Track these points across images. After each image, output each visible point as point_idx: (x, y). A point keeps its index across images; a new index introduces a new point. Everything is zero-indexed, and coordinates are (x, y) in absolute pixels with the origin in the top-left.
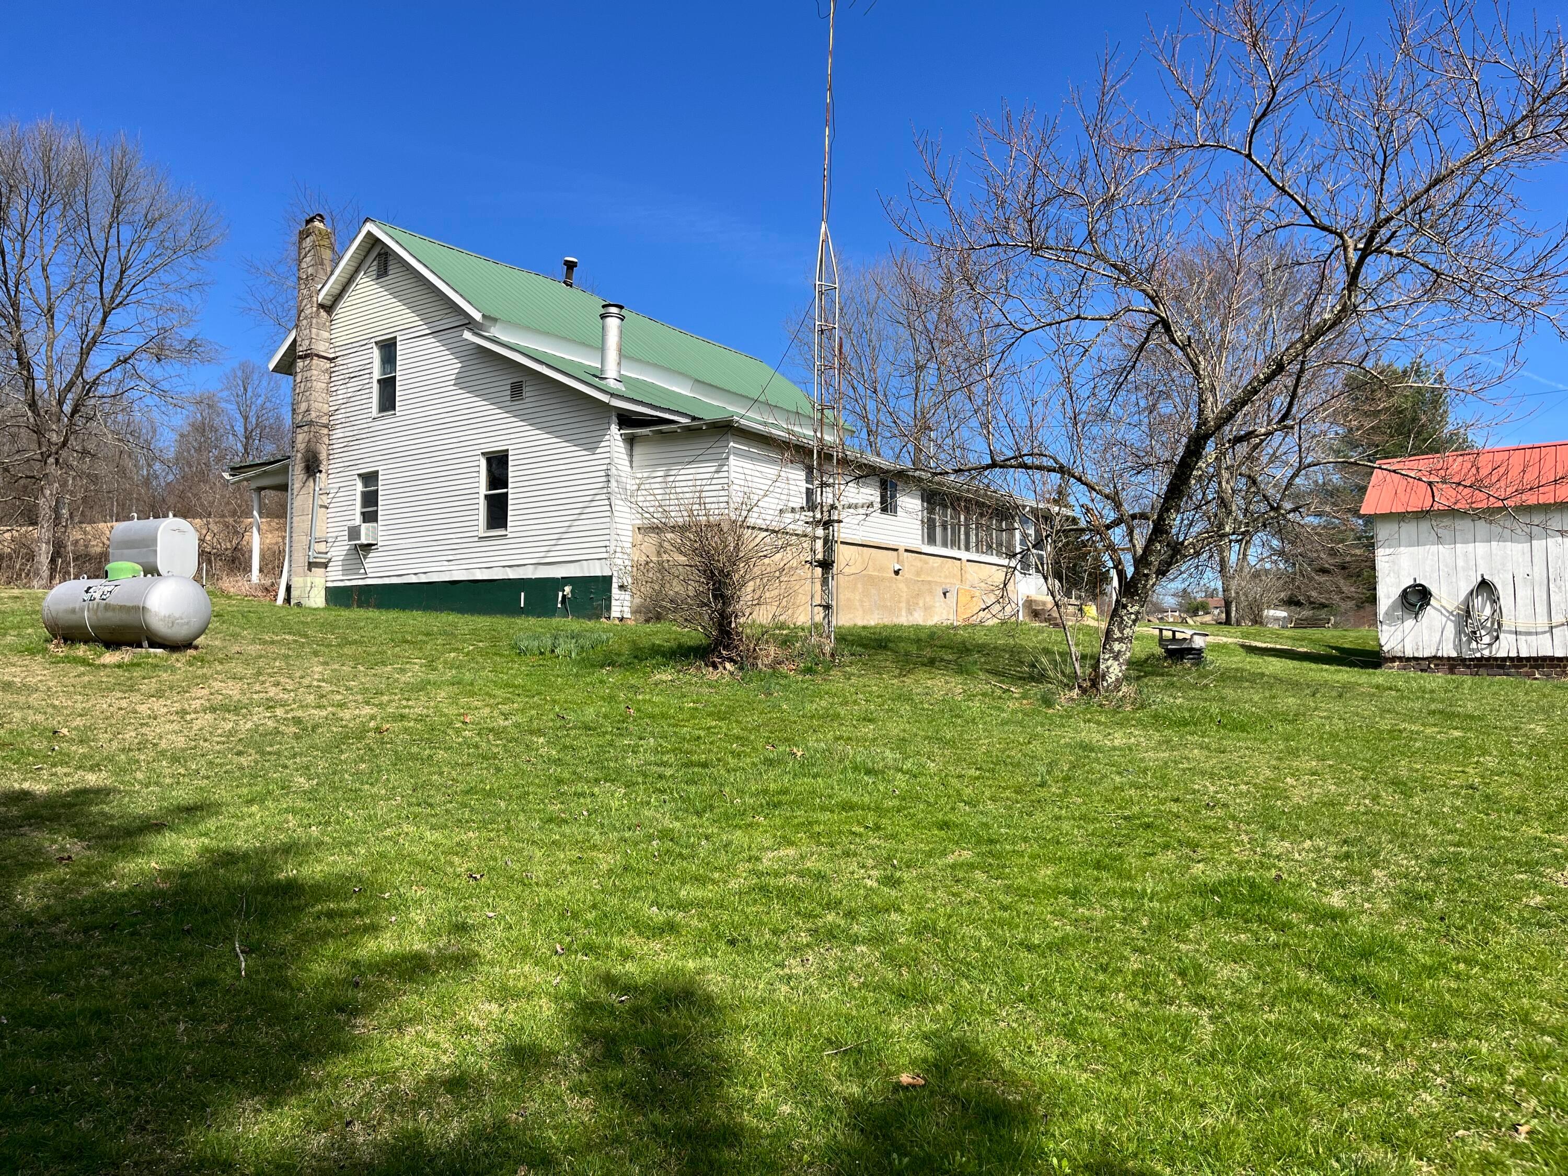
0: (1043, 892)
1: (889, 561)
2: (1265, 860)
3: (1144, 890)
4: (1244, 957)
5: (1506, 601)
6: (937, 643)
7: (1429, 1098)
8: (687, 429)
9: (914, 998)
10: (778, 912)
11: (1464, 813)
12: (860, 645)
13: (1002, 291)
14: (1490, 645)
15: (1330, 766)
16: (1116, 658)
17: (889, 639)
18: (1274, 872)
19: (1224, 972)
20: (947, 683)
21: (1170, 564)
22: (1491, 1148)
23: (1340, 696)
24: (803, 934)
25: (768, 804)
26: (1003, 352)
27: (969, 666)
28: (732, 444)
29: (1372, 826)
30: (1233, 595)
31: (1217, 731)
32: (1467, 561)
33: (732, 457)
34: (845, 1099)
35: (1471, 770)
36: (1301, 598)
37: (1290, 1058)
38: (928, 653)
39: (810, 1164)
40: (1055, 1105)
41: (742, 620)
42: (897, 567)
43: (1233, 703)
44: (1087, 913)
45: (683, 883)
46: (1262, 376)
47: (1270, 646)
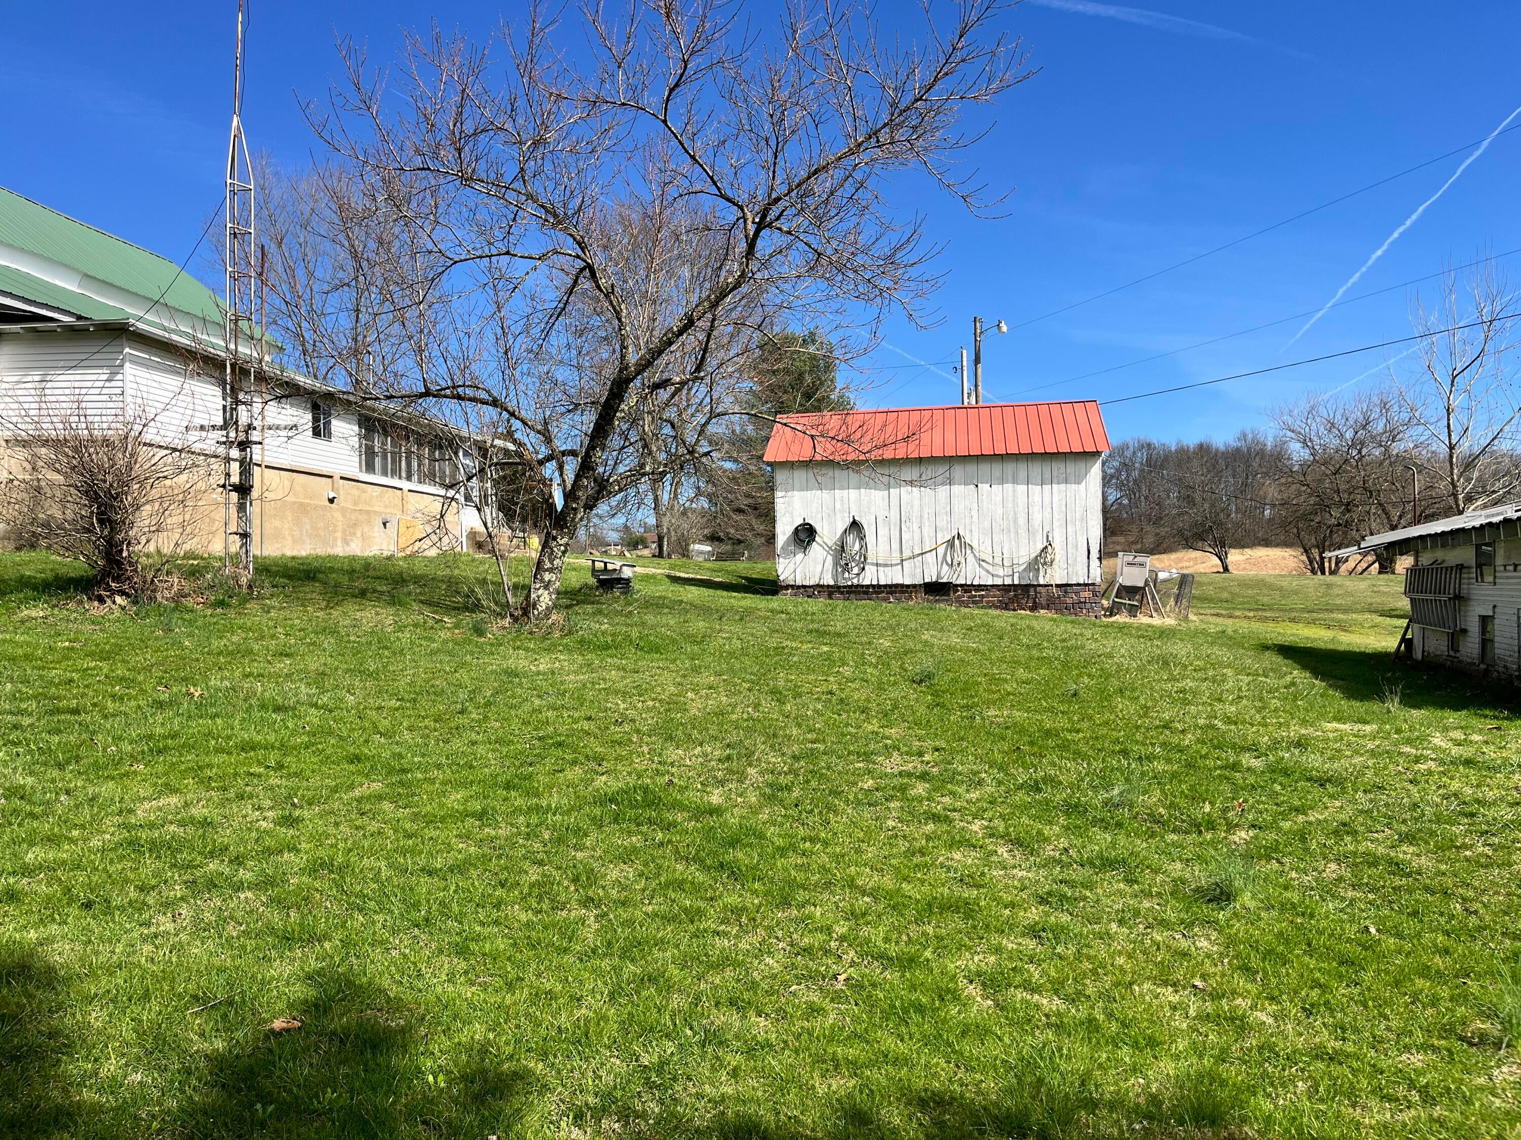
0: (450, 816)
1: (324, 488)
2: (661, 768)
3: (549, 806)
4: (633, 858)
5: (870, 538)
6: (371, 573)
7: (771, 962)
8: (70, 329)
9: (300, 939)
10: (150, 864)
11: (823, 715)
12: (284, 576)
13: (432, 217)
14: (858, 575)
15: (724, 680)
16: (546, 587)
17: (318, 570)
18: (667, 778)
19: (613, 873)
20: (377, 614)
21: (597, 499)
22: (815, 997)
23: (741, 619)
24: (177, 887)
25: (151, 750)
26: (433, 280)
27: (402, 597)
28: (127, 350)
29: (750, 730)
30: (665, 530)
31: (635, 654)
32: (842, 504)
33: (127, 365)
34: (206, 1056)
35: (832, 679)
36: (721, 534)
37: (661, 943)
38: (360, 584)
39: (160, 1131)
40: (439, 1023)
41: (137, 548)
42: (331, 495)
43: (652, 627)
44: (493, 833)
45: (32, 844)
46: (675, 329)
47: (691, 576)
